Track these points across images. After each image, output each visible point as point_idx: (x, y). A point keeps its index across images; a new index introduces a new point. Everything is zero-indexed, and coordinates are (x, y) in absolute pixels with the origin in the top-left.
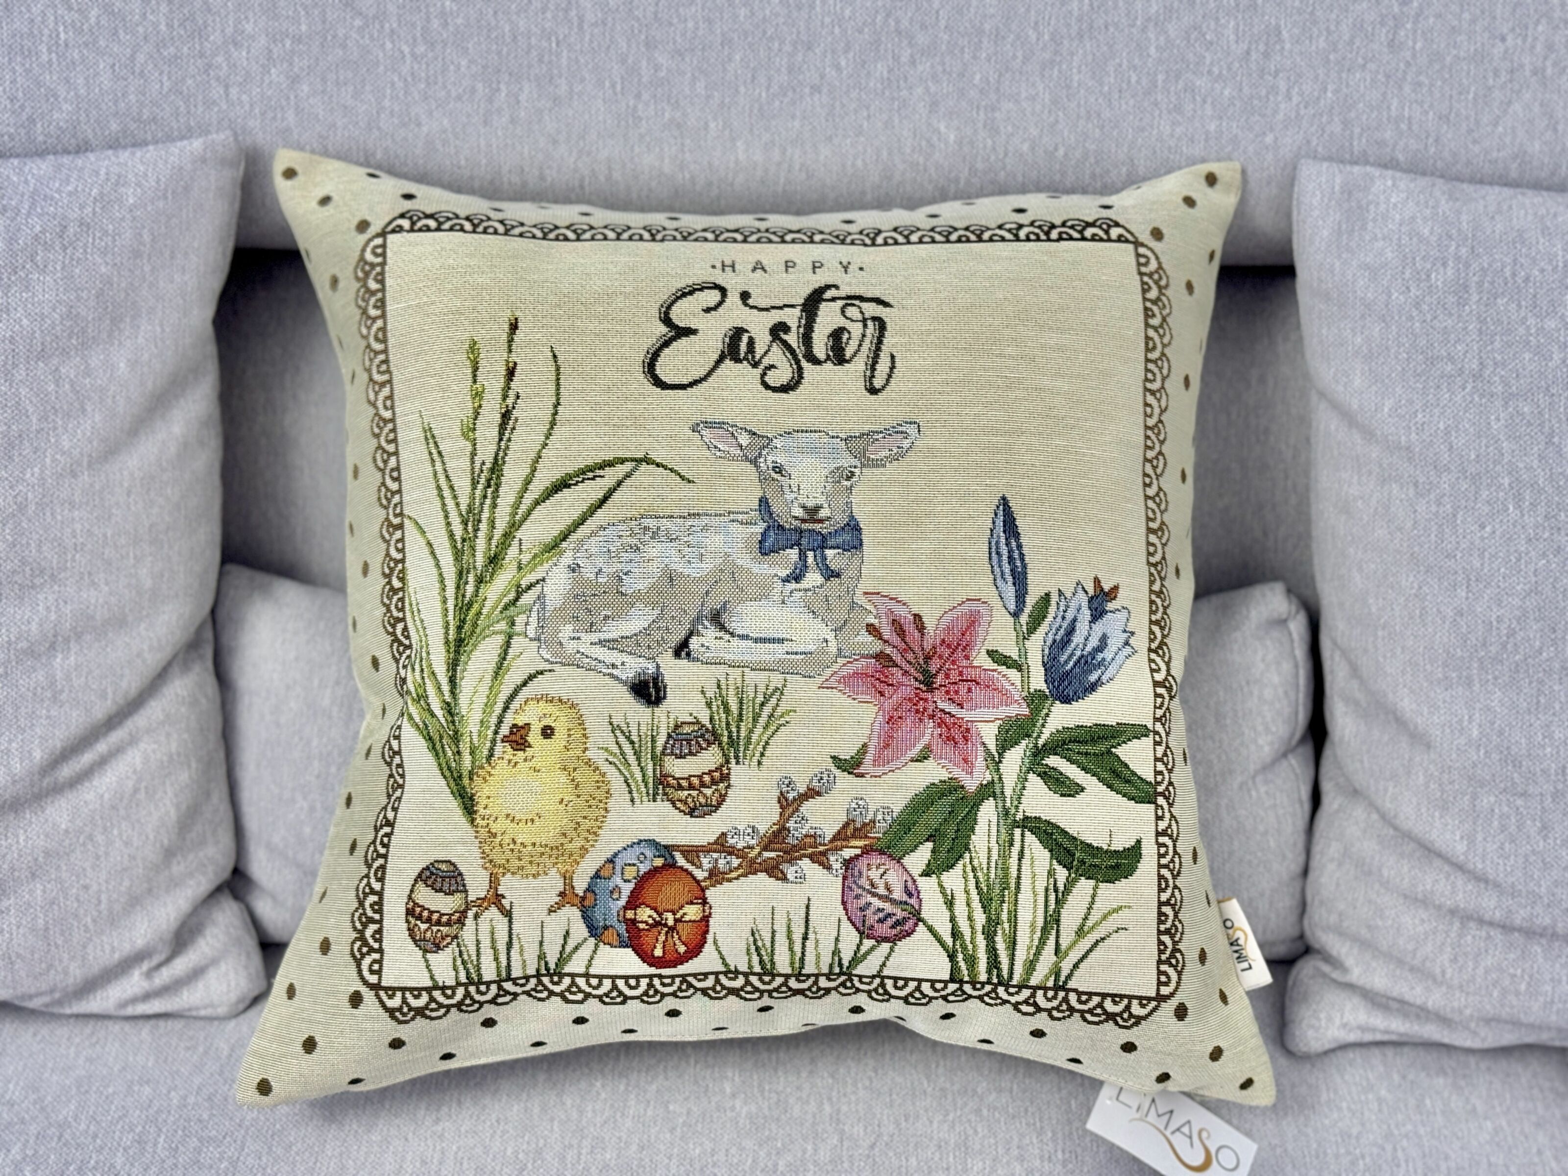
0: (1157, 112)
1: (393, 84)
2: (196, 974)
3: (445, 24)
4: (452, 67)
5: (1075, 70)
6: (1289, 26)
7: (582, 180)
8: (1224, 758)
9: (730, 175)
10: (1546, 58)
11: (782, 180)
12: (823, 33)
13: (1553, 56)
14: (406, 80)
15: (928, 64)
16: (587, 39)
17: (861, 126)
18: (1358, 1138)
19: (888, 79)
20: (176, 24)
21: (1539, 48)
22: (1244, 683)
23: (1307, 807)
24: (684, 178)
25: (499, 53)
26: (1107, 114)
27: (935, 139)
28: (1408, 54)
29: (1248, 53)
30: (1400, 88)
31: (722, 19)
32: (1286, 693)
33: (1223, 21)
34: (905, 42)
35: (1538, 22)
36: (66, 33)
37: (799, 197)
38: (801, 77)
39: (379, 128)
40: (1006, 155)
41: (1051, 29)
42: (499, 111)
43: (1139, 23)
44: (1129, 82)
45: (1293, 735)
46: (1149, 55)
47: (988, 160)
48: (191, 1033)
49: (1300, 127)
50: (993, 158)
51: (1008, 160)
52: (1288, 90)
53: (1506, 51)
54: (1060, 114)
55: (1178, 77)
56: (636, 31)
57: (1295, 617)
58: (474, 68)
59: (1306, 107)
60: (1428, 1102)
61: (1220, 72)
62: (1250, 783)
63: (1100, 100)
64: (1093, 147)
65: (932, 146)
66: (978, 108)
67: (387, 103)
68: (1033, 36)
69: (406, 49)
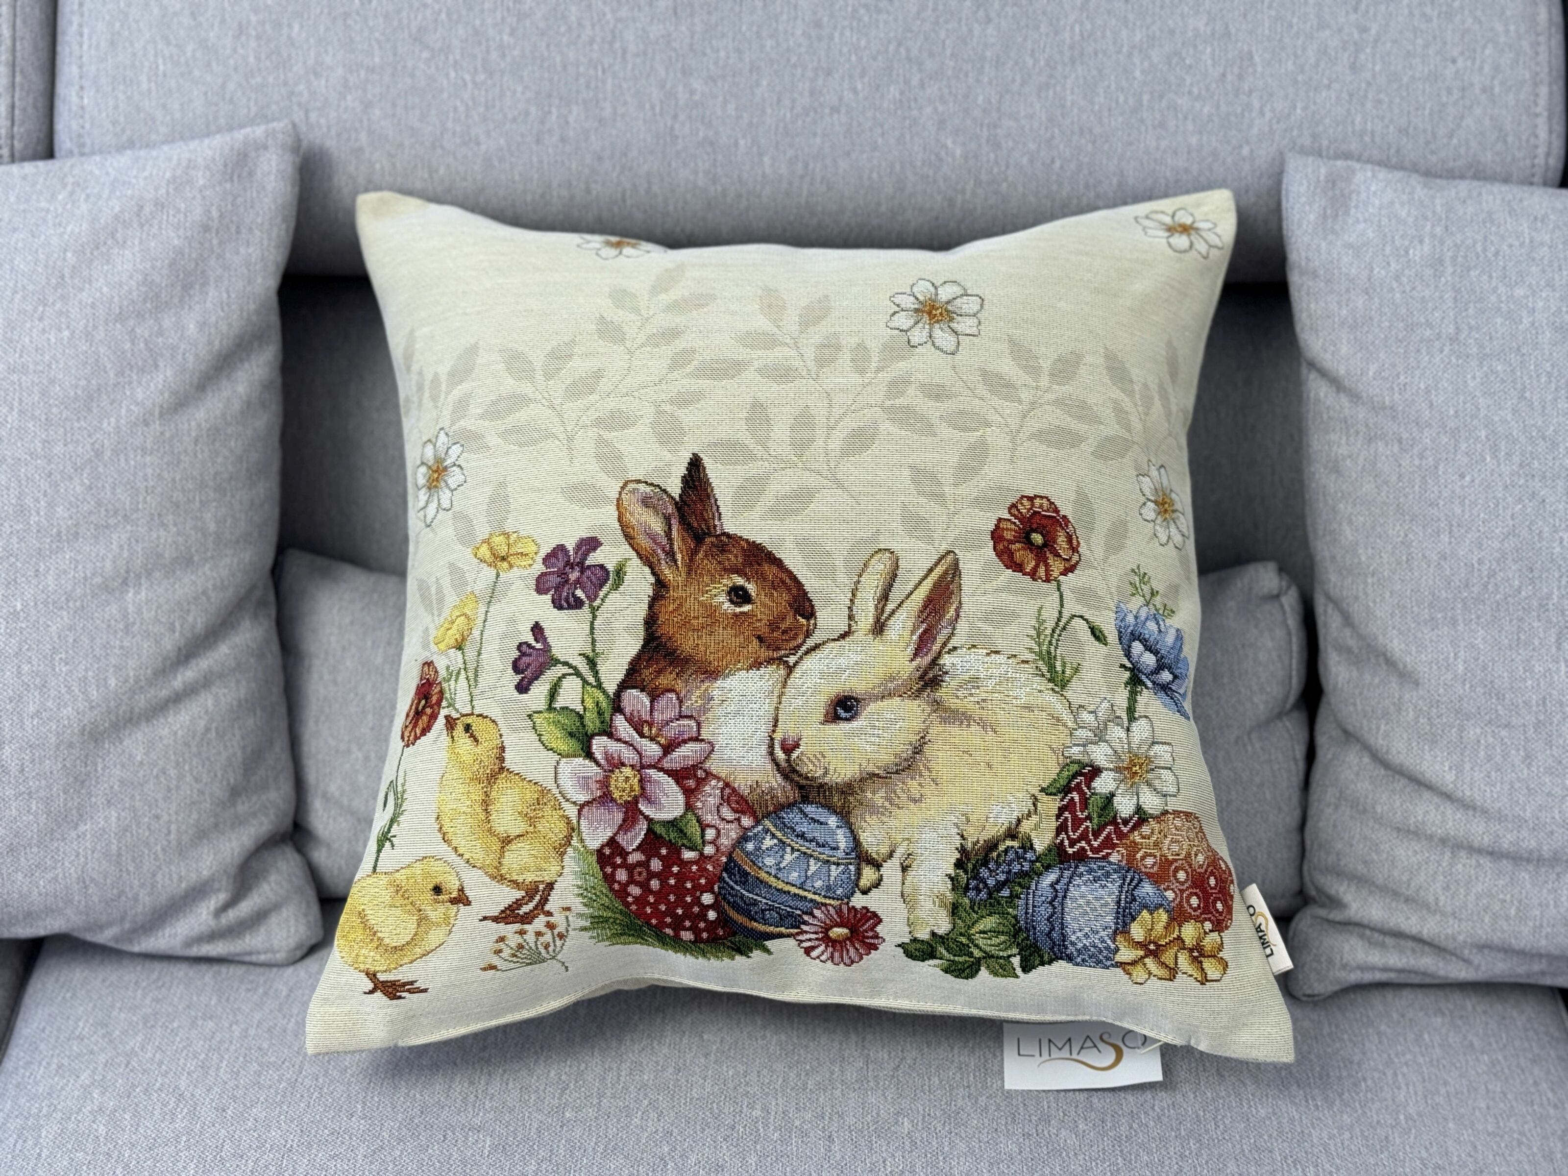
0: (1143, 129)
1: (455, 109)
2: (259, 917)
3: (503, 56)
4: (508, 93)
5: (1068, 92)
6: (1260, 52)
7: (624, 193)
8: (1222, 713)
9: (758, 187)
10: (1493, 78)
11: (805, 193)
12: (842, 60)
13: (1500, 76)
14: (467, 105)
15: (936, 87)
16: (630, 67)
17: (876, 142)
18: (1359, 1064)
19: (901, 101)
20: (263, 56)
21: (1487, 69)
22: (1239, 647)
23: (1301, 765)
24: (716, 190)
25: (551, 80)
26: (1097, 130)
27: (943, 153)
28: (1368, 75)
29: (1224, 75)
30: (1363, 105)
31: (750, 49)
32: (1279, 656)
33: (1200, 48)
34: (915, 68)
35: (1484, 47)
36: (165, 64)
37: (820, 208)
38: (822, 99)
39: (442, 147)
40: (1007, 167)
41: (1046, 56)
42: (550, 131)
43: (1125, 50)
44: (1117, 102)
45: (1287, 698)
46: (1134, 78)
47: (991, 172)
48: (251, 978)
49: (1273, 141)
50: (996, 170)
51: (1009, 172)
52: (1261, 108)
53: (1457, 72)
54: (1056, 130)
55: (1161, 97)
56: (674, 60)
57: (1286, 593)
58: (528, 94)
59: (1278, 122)
60: (1426, 1036)
61: (1200, 93)
62: (1246, 739)
63: (1092, 118)
64: (1086, 160)
65: (941, 160)
66: (982, 125)
67: (450, 125)
68: (1030, 62)
69: (467, 77)
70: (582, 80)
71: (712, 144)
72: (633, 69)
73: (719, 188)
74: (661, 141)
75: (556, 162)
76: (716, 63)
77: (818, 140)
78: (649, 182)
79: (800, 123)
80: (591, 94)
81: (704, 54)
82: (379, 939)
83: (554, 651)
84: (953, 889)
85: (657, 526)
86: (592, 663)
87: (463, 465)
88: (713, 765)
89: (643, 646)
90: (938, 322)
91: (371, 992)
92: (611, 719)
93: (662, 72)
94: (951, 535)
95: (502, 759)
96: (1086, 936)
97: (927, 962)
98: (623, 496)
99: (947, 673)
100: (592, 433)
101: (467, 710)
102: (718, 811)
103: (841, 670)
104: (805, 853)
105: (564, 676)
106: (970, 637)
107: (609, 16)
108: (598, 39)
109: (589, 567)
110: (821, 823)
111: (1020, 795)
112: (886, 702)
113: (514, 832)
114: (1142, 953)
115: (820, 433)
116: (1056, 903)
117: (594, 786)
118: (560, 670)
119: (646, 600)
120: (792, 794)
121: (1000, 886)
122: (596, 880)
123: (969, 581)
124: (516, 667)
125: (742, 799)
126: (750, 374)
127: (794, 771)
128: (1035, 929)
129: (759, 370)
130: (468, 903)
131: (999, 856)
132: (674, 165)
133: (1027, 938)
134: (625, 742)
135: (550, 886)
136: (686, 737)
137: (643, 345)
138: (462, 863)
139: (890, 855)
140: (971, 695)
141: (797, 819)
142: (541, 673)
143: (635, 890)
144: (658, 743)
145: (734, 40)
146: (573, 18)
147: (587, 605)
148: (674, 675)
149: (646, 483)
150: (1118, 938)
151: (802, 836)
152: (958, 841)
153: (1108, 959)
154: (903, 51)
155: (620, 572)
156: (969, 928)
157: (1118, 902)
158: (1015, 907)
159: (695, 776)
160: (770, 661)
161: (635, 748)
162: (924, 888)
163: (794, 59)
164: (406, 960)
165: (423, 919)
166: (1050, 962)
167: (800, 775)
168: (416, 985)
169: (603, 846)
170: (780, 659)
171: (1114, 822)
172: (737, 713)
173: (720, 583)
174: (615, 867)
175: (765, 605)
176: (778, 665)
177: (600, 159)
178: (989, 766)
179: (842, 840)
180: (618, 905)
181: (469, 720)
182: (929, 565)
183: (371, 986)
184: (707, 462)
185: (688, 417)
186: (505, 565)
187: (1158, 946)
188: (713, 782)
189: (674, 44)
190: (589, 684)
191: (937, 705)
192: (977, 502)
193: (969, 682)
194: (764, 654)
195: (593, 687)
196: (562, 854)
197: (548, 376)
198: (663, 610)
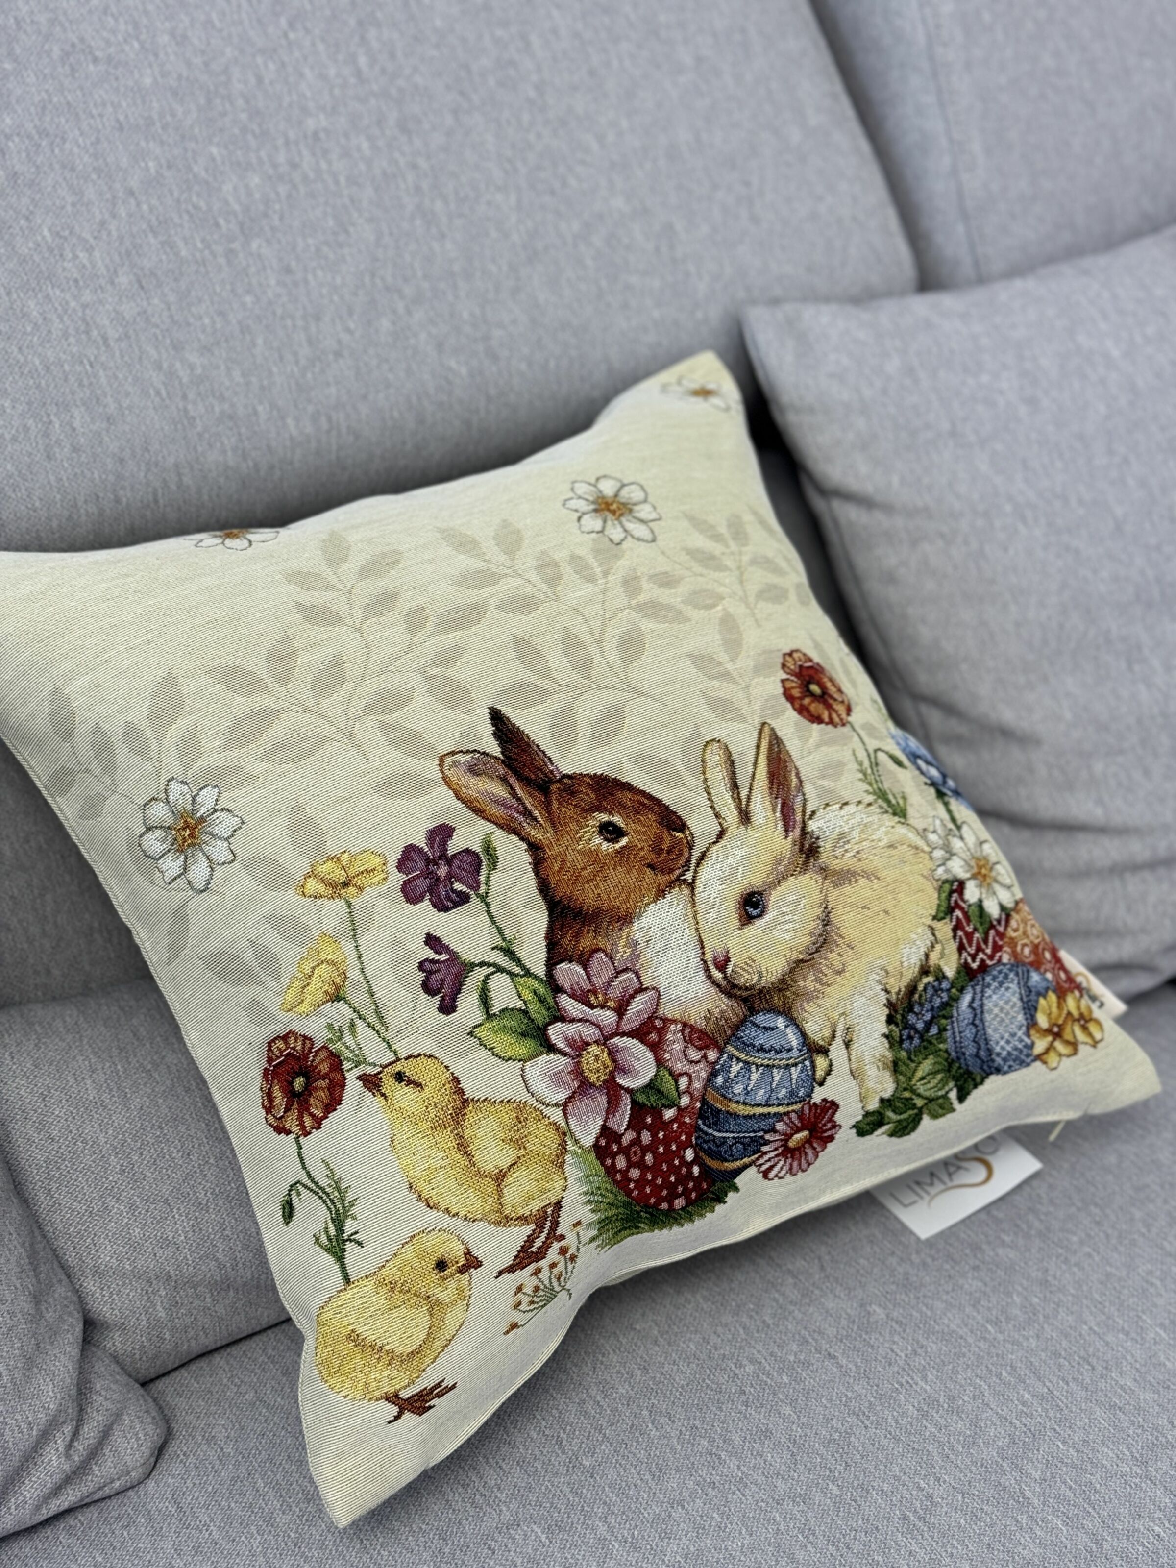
70: (72, 379)
71: (231, 417)
72: (122, 357)
73: (251, 464)
74: (179, 426)
75: (76, 474)
76: (204, 331)
77: (333, 390)
78: (179, 475)
79: (309, 375)
80: (88, 392)
81: (188, 324)
82: (388, 1352)
83: (464, 957)
84: (891, 1047)
85: (499, 790)
86: (509, 953)
87: (230, 806)
88: (667, 1010)
89: (550, 916)
90: (621, 515)
91: (397, 1418)
92: (556, 1003)
93: (153, 352)
94: (757, 706)
95: (461, 1092)
96: (1008, 1042)
97: (876, 1133)
98: (447, 772)
99: (818, 838)
100: (371, 722)
101: (390, 1057)
102: (686, 1055)
103: (734, 871)
104: (768, 1066)
105: (487, 977)
106: (819, 796)
107: (73, 304)
108: (71, 331)
109: (454, 856)
110: (773, 1029)
111: (919, 930)
112: (784, 886)
113: (504, 1164)
114: (1050, 1038)
115: (593, 650)
116: (977, 1022)
117: (568, 1078)
118: (478, 975)
119: (530, 868)
120: (741, 1010)
121: (928, 1025)
122: (600, 1180)
123: (793, 745)
124: (428, 988)
125: (702, 1033)
126: (492, 613)
127: (734, 986)
128: (964, 1054)
129: (498, 607)
130: (478, 1264)
131: (920, 996)
132: (200, 449)
133: (960, 1068)
134: (580, 1020)
135: (558, 1205)
136: (631, 991)
137: (365, 618)
138: (460, 1222)
139: (833, 1037)
140: (846, 851)
141: (753, 1034)
142: (461, 984)
143: (635, 1173)
144: (609, 1008)
145: (212, 303)
146: (35, 313)
147: (473, 896)
148: (592, 934)
149: (461, 751)
150: (1032, 1032)
151: (762, 1049)
152: (883, 999)
153: (1028, 1056)
154: (378, 281)
155: (489, 848)
156: (910, 1079)
157: (1021, 999)
158: (944, 1041)
159: (655, 1027)
160: (671, 885)
161: (592, 1023)
162: (868, 1059)
163: (279, 311)
164: (428, 1360)
165: (434, 1307)
166: (982, 1083)
167: (740, 988)
168: (444, 1385)
169: (597, 1139)
170: (678, 879)
171: (992, 926)
172: (665, 949)
173: (587, 826)
174: (614, 1156)
175: (639, 833)
176: (680, 886)
177: (122, 460)
178: (886, 912)
179: (794, 1040)
180: (622, 1197)
181: (398, 1067)
182: (754, 742)
183: (395, 1410)
184: (506, 711)
185: (462, 673)
186: (351, 889)
187: (1059, 1026)
188: (672, 1027)
189: (153, 320)
190: (517, 975)
191: (824, 870)
192: (758, 670)
193: (840, 839)
194: (663, 879)
195: (522, 976)
196: (561, 1166)
197: (283, 679)
198: (550, 873)
